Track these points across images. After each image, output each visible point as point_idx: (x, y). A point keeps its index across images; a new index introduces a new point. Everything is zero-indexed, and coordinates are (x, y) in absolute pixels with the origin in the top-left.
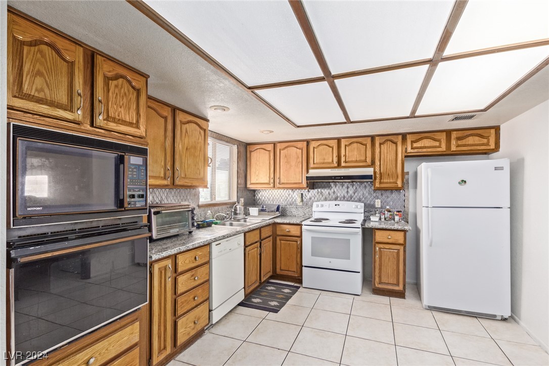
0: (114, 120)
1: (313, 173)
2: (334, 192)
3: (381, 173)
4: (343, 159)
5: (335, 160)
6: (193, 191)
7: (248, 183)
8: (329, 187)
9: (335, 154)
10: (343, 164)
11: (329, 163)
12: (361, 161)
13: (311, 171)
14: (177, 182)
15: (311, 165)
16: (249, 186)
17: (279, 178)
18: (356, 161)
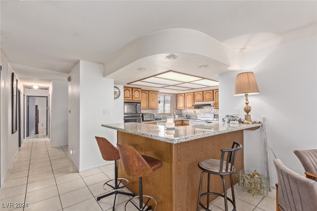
0: (136, 98)
1: (196, 103)
2: (205, 110)
3: (216, 103)
4: (204, 98)
5: (202, 99)
6: (156, 110)
7: (177, 107)
8: (204, 108)
9: (202, 97)
10: (204, 100)
11: (200, 100)
12: (209, 99)
13: (195, 103)
14: (150, 108)
15: (195, 101)
16: (177, 108)
17: (186, 105)
18: (208, 99)
